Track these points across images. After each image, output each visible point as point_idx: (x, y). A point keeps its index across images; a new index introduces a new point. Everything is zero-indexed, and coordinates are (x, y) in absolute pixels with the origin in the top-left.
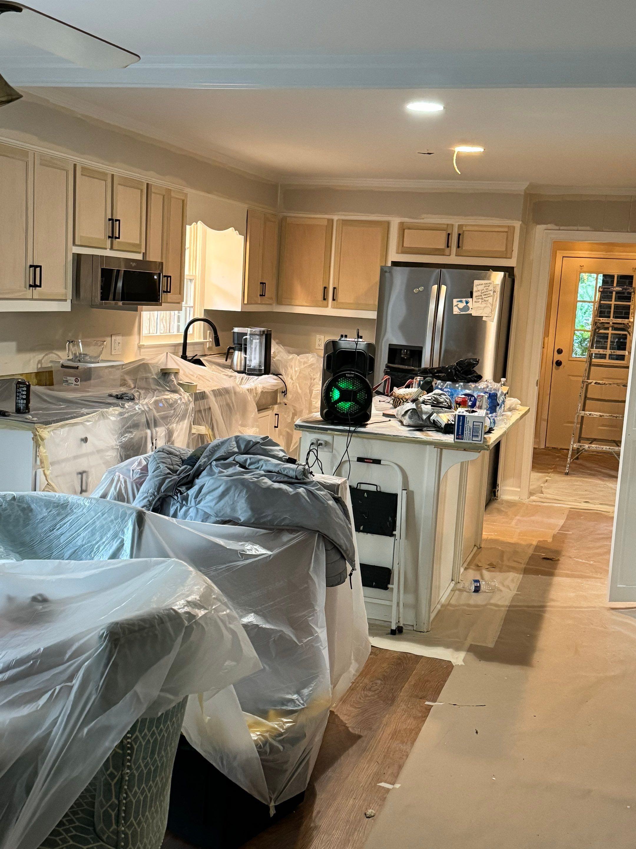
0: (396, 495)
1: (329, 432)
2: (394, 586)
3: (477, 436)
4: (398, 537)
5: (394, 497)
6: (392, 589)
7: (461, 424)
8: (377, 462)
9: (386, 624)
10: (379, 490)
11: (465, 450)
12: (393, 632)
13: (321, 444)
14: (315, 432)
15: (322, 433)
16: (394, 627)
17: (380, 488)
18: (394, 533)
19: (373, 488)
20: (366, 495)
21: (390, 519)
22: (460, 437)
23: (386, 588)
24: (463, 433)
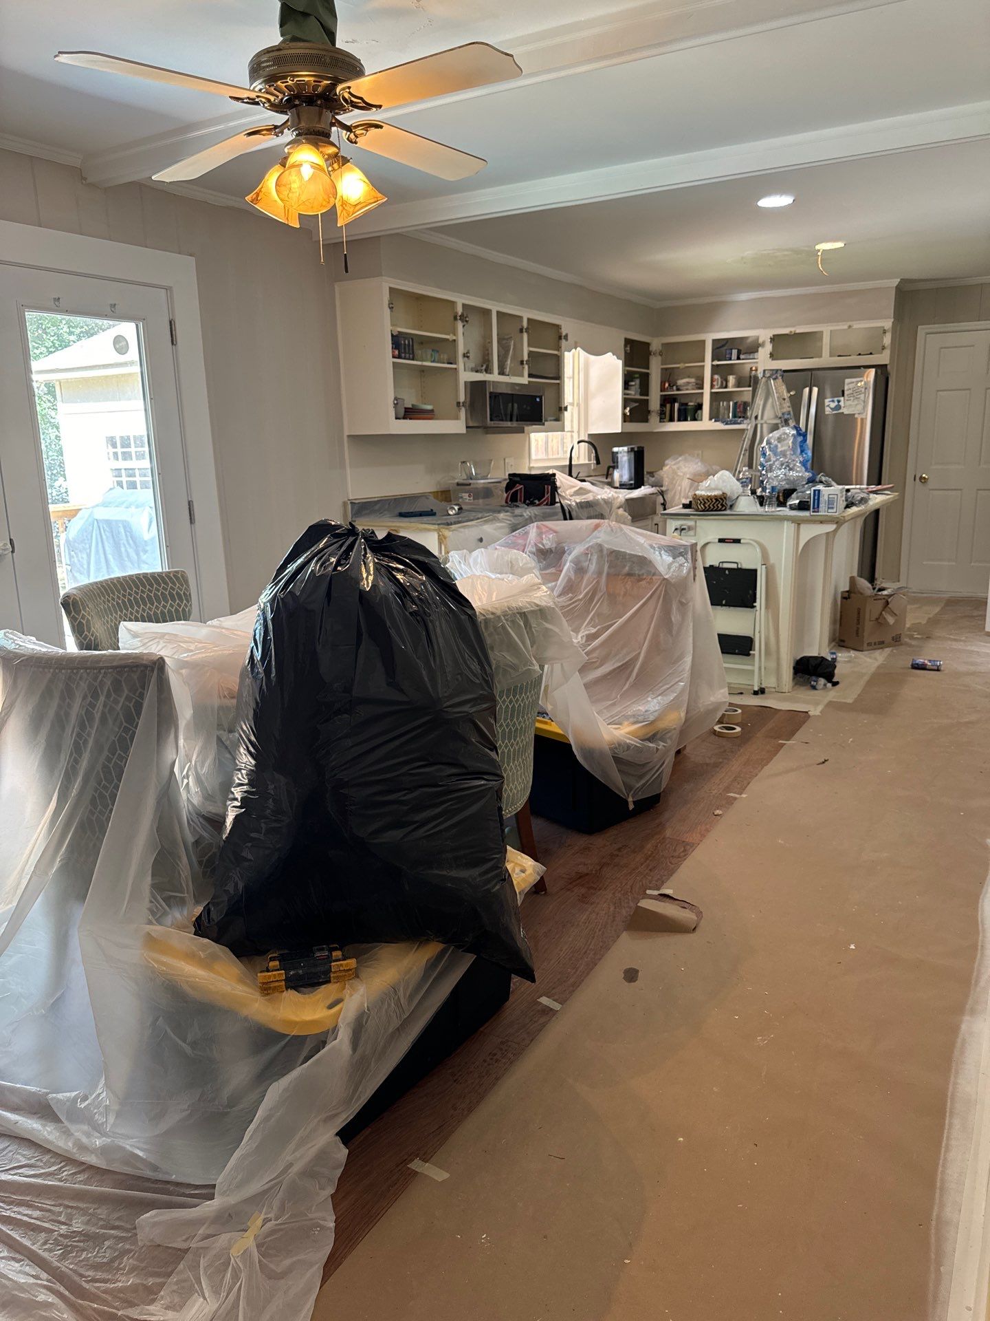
0: (755, 571)
1: (691, 517)
2: (756, 652)
3: (833, 508)
4: (758, 608)
5: (753, 573)
6: (754, 654)
7: (816, 498)
8: (737, 541)
9: (750, 687)
10: (739, 566)
11: (821, 522)
12: (756, 693)
13: (683, 529)
14: (679, 519)
15: (685, 519)
16: (756, 689)
17: (741, 565)
18: (755, 604)
19: (734, 566)
20: (727, 572)
21: (751, 592)
22: (816, 510)
23: (748, 655)
24: (818, 507)
